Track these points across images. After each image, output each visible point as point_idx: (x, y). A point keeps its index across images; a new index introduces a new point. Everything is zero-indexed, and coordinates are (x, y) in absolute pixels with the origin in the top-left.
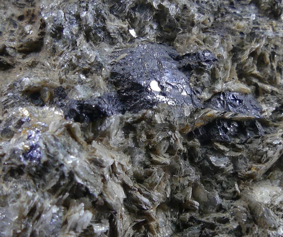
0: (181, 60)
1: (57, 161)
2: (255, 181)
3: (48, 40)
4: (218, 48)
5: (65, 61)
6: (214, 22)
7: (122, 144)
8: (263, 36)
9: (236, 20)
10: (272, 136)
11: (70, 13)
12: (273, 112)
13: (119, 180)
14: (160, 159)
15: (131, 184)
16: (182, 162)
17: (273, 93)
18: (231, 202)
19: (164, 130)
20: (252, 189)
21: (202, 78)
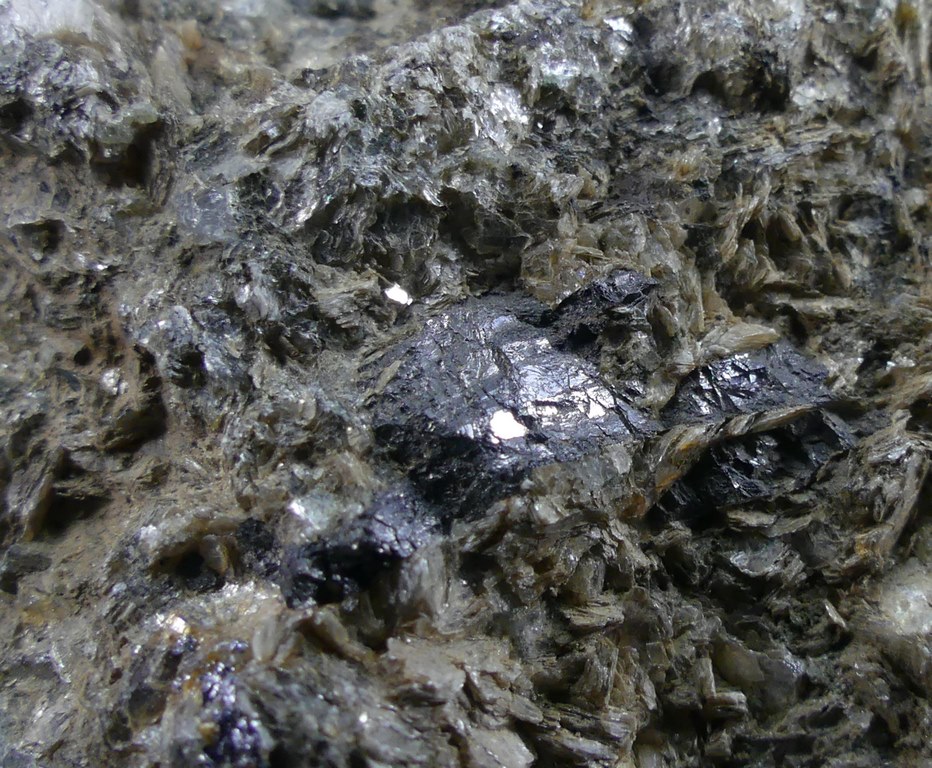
0: (555, 320)
1: (305, 738)
2: (877, 577)
3: (173, 396)
4: (647, 250)
5: (238, 443)
6: (612, 180)
7: (473, 615)
8: (758, 170)
9: (669, 152)
10: (881, 436)
11: (207, 303)
12: (860, 370)
13: (501, 719)
14: (592, 615)
15: (536, 716)
16: (657, 600)
17: (841, 317)
18: (832, 658)
19: (577, 532)
20: (877, 604)
21: (632, 351)
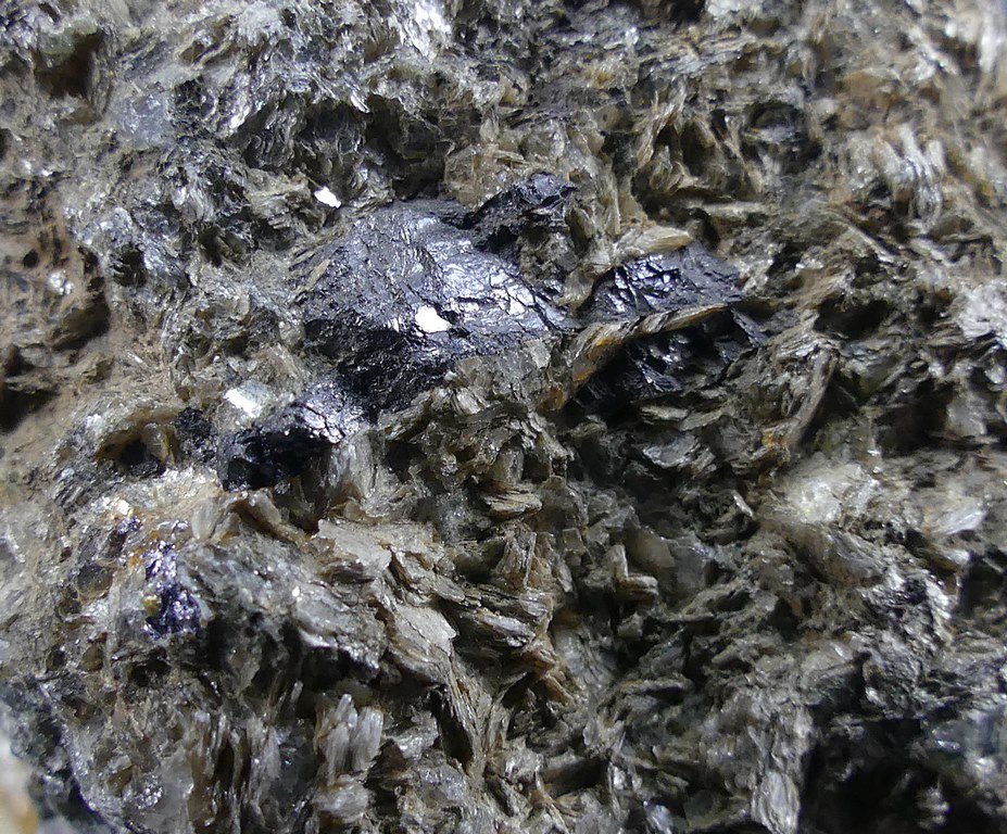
0: (477, 223)
1: (241, 609)
2: (785, 470)
3: (115, 295)
4: (566, 155)
5: (176, 337)
6: (532, 89)
7: (398, 500)
8: (674, 79)
9: (587, 61)
10: (790, 335)
11: (146, 205)
12: (770, 272)
13: (424, 597)
14: (511, 502)
15: (458, 596)
16: (574, 490)
17: (753, 221)
18: (739, 546)
19: (496, 424)
20: (783, 495)
21: (550, 251)
